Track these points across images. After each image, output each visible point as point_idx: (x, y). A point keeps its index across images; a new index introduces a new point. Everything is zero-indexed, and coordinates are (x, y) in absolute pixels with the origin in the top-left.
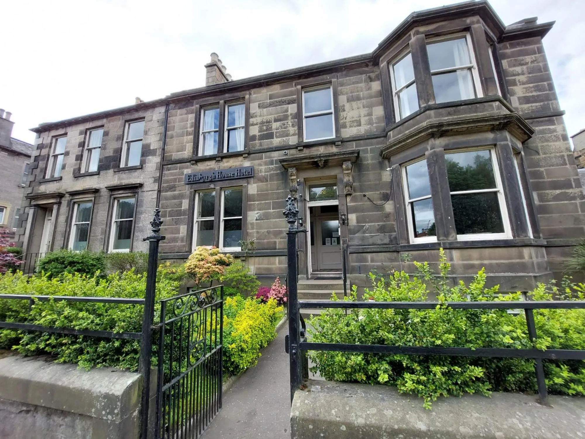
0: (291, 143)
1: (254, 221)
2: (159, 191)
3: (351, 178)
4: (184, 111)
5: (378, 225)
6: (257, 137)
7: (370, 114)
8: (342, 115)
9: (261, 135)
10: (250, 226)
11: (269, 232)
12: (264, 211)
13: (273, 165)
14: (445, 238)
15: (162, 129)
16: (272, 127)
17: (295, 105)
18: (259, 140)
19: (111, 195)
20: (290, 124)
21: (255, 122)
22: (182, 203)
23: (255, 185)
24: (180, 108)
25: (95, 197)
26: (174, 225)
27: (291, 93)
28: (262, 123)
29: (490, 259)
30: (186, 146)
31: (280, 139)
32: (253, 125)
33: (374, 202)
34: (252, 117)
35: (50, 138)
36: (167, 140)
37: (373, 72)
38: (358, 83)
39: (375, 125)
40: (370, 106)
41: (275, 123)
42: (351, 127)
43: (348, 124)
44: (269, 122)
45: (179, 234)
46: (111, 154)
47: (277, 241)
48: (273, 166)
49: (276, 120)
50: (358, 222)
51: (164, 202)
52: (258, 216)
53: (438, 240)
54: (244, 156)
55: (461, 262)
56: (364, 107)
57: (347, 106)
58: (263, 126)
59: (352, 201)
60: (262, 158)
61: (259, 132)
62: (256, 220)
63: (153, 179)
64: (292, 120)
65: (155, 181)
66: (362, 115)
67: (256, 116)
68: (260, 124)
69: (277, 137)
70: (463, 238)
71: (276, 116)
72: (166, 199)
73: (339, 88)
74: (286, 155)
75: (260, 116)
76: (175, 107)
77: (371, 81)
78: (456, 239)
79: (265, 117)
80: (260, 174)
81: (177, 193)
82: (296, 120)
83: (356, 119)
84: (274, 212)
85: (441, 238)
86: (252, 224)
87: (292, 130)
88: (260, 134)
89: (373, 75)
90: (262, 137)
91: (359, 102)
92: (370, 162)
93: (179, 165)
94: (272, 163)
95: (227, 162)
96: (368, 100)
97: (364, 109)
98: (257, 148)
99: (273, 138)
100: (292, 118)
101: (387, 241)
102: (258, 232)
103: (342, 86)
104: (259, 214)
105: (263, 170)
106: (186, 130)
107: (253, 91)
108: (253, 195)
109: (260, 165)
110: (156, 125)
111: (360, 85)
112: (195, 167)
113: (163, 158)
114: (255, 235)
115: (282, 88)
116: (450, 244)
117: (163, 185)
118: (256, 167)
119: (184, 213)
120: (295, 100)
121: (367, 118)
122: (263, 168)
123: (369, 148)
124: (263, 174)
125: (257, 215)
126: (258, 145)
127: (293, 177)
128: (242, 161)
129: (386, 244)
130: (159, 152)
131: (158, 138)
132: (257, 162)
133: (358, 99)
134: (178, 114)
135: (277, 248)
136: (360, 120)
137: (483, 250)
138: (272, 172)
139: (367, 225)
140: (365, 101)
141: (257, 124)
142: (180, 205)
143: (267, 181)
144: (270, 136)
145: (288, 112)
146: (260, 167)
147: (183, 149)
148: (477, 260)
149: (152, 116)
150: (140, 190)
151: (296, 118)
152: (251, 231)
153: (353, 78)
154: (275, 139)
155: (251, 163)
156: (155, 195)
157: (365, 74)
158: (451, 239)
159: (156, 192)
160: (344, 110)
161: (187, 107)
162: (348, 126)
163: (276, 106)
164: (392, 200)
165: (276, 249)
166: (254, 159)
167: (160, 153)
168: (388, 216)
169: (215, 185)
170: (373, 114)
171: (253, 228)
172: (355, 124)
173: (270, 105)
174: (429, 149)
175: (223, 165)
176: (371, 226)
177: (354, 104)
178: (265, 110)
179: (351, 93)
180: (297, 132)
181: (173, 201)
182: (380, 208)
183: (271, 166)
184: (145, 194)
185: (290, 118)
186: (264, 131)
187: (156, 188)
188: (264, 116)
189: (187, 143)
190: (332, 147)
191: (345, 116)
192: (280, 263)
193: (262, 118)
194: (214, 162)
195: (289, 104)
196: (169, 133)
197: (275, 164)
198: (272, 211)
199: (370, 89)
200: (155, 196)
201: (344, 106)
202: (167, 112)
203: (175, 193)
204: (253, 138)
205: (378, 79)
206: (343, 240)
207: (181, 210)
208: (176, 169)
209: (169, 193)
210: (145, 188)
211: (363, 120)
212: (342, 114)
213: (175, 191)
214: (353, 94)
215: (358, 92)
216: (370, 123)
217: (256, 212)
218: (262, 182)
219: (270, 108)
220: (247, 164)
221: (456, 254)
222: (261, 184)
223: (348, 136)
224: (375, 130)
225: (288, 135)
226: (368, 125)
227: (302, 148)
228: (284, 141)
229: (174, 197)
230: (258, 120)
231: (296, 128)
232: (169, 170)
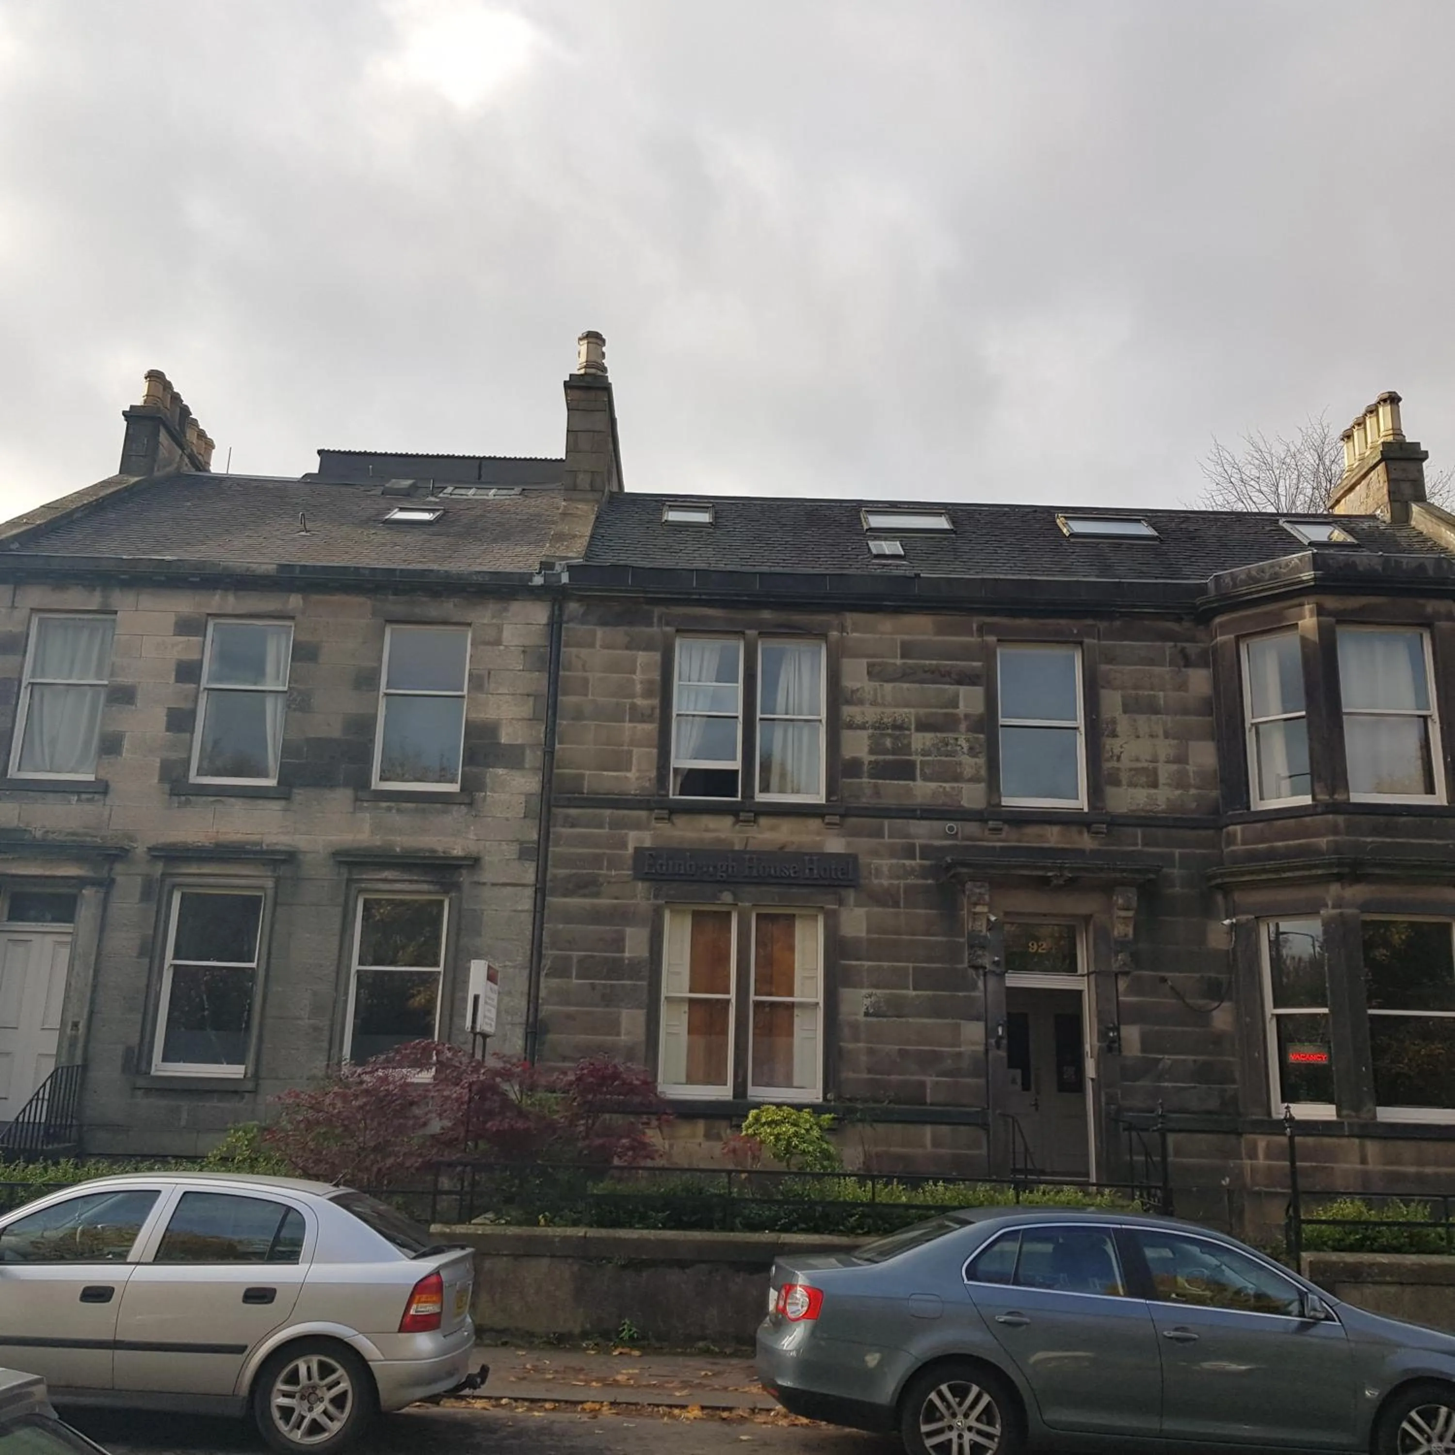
0: (965, 803)
1: (861, 1018)
2: (541, 891)
3: (1130, 931)
4: (619, 634)
5: (1195, 1061)
6: (865, 768)
7: (1181, 759)
8: (1108, 747)
9: (876, 762)
10: (846, 1031)
11: (903, 1053)
12: (888, 991)
13: (914, 858)
14: (1353, 1114)
15: (539, 681)
16: (909, 744)
17: (978, 691)
18: (871, 776)
19: (349, 881)
20: (965, 745)
21: (859, 720)
22: (623, 939)
23: (861, 912)
24: (603, 623)
25: (278, 881)
26: (597, 1006)
27: (966, 653)
28: (879, 726)
29: (1436, 1163)
30: (630, 752)
31: (933, 785)
32: (851, 726)
33: (1189, 1001)
34: (849, 702)
35: (21, 614)
36: (563, 723)
37: (1192, 640)
38: (1152, 662)
39: (1193, 791)
40: (1183, 736)
41: (920, 735)
42: (1132, 785)
43: (1124, 777)
44: (900, 727)
45: (618, 1034)
46: (335, 732)
47: (930, 1080)
48: (913, 862)
49: (923, 726)
50: (1144, 1050)
51: (561, 926)
52: (873, 1005)
53: (1339, 1115)
54: (828, 819)
55: (1380, 1168)
56: (1167, 736)
57: (1123, 724)
58: (883, 735)
59: (1130, 991)
60: (879, 834)
61: (872, 752)
62: (867, 1014)
63: (515, 847)
64: (970, 735)
65: (524, 854)
66: (1162, 757)
67: (861, 702)
68: (874, 728)
69: (925, 778)
70: (1389, 1114)
71: (922, 711)
72: (568, 917)
73: (1104, 667)
74: (955, 836)
75: (874, 703)
76: (585, 614)
77: (1187, 665)
78: (1375, 1116)
79: (889, 711)
80: (876, 881)
81: (604, 902)
82: (982, 736)
83: (1145, 765)
84: (917, 996)
85: (1345, 1112)
86: (855, 1026)
87: (971, 764)
88: (873, 758)
89: (1192, 649)
90: (881, 771)
91: (1154, 717)
92: (1177, 890)
93: (608, 812)
94: (909, 853)
95: (773, 828)
96: (1178, 717)
97: (1167, 742)
98: (864, 801)
99: (914, 779)
100: (969, 730)
101: (1213, 1104)
102: (871, 1052)
103: (1111, 661)
104: (873, 999)
105: (885, 869)
106: (630, 700)
107: (850, 618)
108: (857, 940)
109: (875, 853)
110: (517, 663)
111: (1157, 670)
112: (664, 827)
113: (547, 782)
114: (864, 1058)
115: (940, 630)
116: (1364, 1126)
117: (551, 871)
118: (863, 860)
119: (633, 969)
120: (978, 677)
121: (1175, 767)
122: (885, 863)
123: (1177, 852)
124: (885, 882)
125: (867, 1002)
126: (868, 791)
127: (979, 909)
128: (819, 834)
129: (1210, 1112)
130: (533, 758)
131: (526, 709)
132: (863, 844)
133: (1153, 709)
134: (598, 643)
135: (928, 1100)
136: (1155, 772)
137: (1424, 1145)
138: (912, 881)
139: (1168, 1059)
140: (1169, 718)
141: (863, 727)
142: (618, 943)
143: (896, 905)
144: (905, 771)
145: (956, 706)
146: (877, 861)
147: (621, 762)
148: (1412, 1164)
149: (500, 629)
150: (464, 877)
151: (981, 732)
152: (851, 1046)
153: (1140, 646)
154: (919, 782)
155: (848, 844)
156: (525, 901)
157: (1171, 640)
158: (1365, 1116)
159: (530, 892)
160: (1114, 735)
161: (631, 623)
162: (1124, 782)
163: (922, 682)
164: (1230, 999)
165: (925, 1104)
166: (855, 833)
167: (538, 764)
168: (1218, 1039)
169: (735, 895)
170: (1190, 762)
171: (857, 1040)
172: (1144, 779)
173: (905, 675)
174: (1330, 903)
175: (760, 836)
176: (1175, 1061)
177: (1142, 720)
178: (888, 687)
179: (1136, 687)
180: (983, 772)
181: (591, 927)
182: (1203, 1017)
183: (907, 862)
184: (487, 893)
185: (963, 727)
186: (886, 752)
187: (530, 877)
188: (884, 705)
189: (632, 743)
190: (1080, 833)
191: (1117, 751)
192: (936, 1143)
193: (879, 710)
194: (728, 821)
195: (960, 683)
196: (567, 701)
197: (921, 858)
198: (912, 993)
199: (1182, 686)
200: (527, 904)
201: (1114, 721)
202: (555, 626)
203: (596, 901)
204: (853, 768)
205: (1206, 665)
206: (1106, 1094)
207: (622, 959)
208: (601, 826)
209: (574, 902)
210: (487, 876)
211: (1165, 771)
212: (1111, 745)
213: (597, 895)
214: (1140, 692)
215: (1152, 689)
216: (1180, 782)
217: (865, 992)
218: (885, 905)
219: (905, 686)
220: (835, 845)
221: (1372, 1147)
222: (877, 909)
223: (1124, 810)
224: (1194, 805)
225: (957, 778)
226: (1177, 788)
227: (999, 824)
228: (945, 793)
229: (596, 917)
230: (866, 713)
231: (981, 761)
232: (573, 826)
